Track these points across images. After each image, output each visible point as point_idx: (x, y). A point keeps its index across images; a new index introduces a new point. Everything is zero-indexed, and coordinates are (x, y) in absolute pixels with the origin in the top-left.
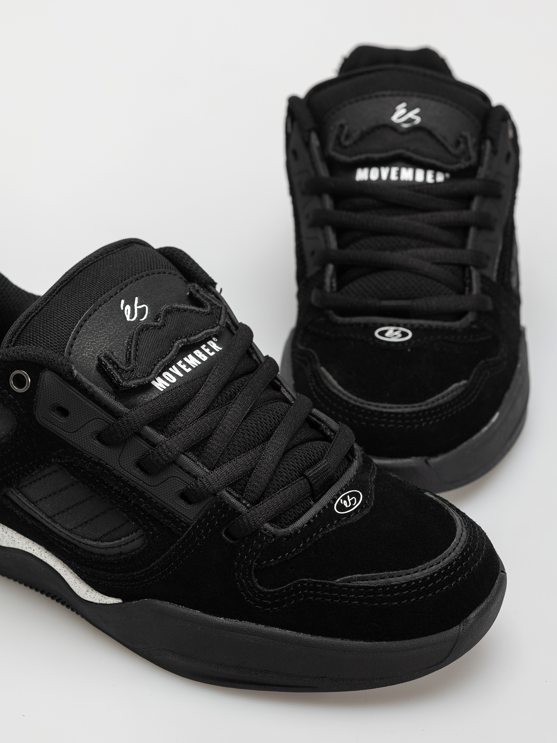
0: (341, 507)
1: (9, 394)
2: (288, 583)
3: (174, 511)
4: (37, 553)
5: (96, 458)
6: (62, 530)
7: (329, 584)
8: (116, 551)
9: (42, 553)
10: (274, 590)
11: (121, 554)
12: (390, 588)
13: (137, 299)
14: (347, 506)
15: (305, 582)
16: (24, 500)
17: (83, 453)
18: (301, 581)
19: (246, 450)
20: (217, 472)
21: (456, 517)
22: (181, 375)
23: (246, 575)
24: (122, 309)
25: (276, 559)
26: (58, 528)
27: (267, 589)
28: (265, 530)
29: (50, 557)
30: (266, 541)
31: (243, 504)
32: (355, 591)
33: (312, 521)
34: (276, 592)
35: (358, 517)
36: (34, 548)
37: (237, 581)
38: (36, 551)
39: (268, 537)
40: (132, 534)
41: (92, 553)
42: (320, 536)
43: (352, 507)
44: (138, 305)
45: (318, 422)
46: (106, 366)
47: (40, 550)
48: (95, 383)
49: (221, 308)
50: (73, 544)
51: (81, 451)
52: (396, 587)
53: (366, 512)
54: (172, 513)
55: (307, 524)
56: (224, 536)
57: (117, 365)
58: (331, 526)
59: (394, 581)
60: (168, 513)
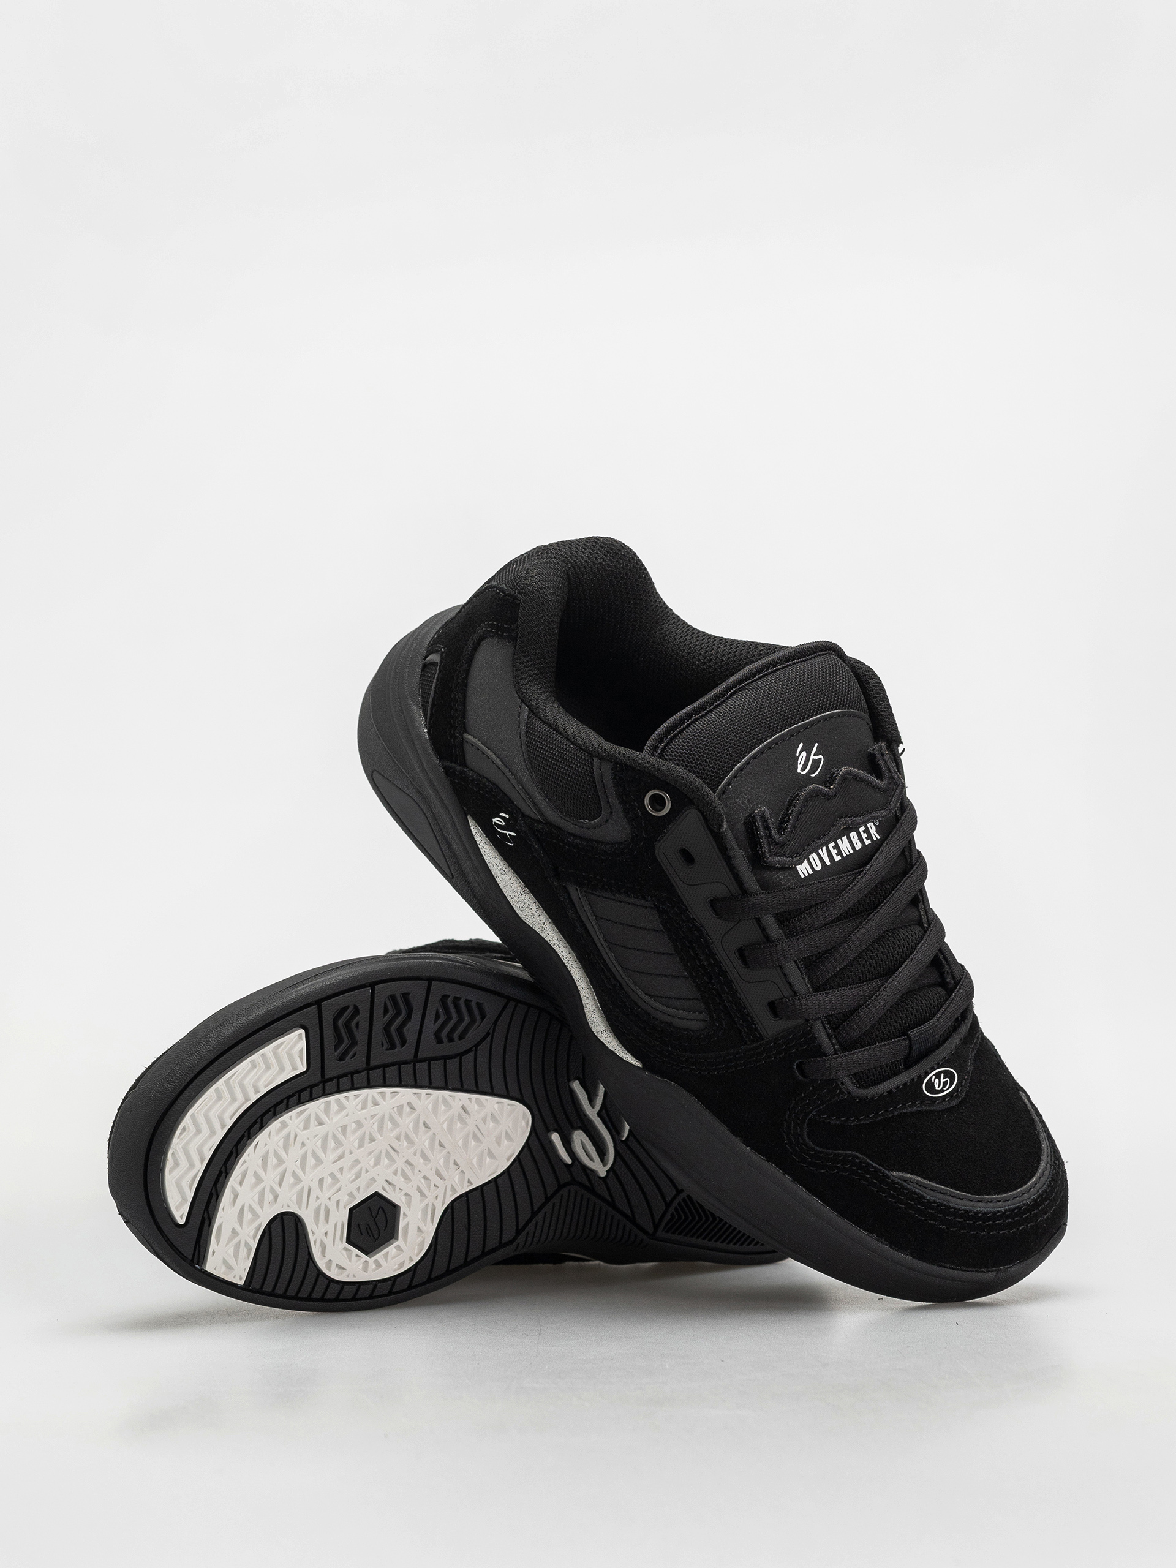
0: (930, 1087)
1: (638, 809)
2: (839, 1149)
3: (755, 1016)
4: (565, 957)
5: (699, 922)
6: (614, 962)
7: (884, 1173)
8: (668, 1019)
9: (571, 959)
10: (821, 1150)
11: (670, 1025)
12: (945, 1208)
13: (817, 744)
14: (937, 1088)
15: (858, 1158)
16: (587, 907)
17: (687, 910)
18: (855, 1155)
19: (861, 981)
20: (820, 996)
21: (1045, 1145)
22: (828, 863)
23: (799, 1119)
24: (797, 755)
25: (838, 1118)
26: (611, 958)
27: (814, 1144)
28: (843, 1084)
29: (578, 968)
30: (838, 1095)
31: (832, 1044)
32: (907, 1193)
33: (894, 1091)
34: (821, 1152)
35: (945, 1105)
36: (563, 950)
37: (785, 1120)
38: (564, 954)
39: (841, 1092)
40: (694, 1012)
41: (636, 1004)
42: (896, 1113)
43: (942, 1091)
44: (814, 755)
45: (944, 962)
46: (757, 829)
47: (569, 956)
48: (736, 839)
49: (899, 785)
50: (619, 982)
51: (685, 906)
52: (953, 1210)
53: (955, 1103)
54: (751, 1018)
55: (887, 1092)
56: (795, 1067)
57: (770, 832)
58: (911, 1106)
59: (954, 1203)
60: (747, 1015)
